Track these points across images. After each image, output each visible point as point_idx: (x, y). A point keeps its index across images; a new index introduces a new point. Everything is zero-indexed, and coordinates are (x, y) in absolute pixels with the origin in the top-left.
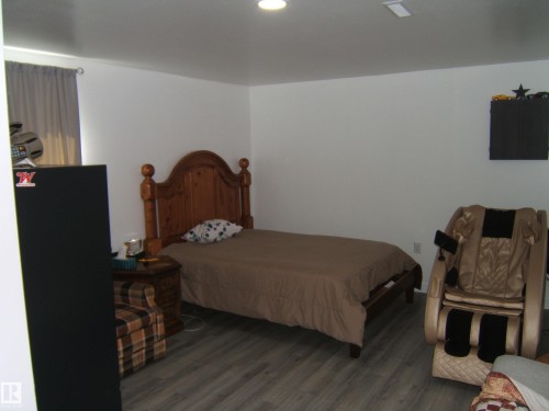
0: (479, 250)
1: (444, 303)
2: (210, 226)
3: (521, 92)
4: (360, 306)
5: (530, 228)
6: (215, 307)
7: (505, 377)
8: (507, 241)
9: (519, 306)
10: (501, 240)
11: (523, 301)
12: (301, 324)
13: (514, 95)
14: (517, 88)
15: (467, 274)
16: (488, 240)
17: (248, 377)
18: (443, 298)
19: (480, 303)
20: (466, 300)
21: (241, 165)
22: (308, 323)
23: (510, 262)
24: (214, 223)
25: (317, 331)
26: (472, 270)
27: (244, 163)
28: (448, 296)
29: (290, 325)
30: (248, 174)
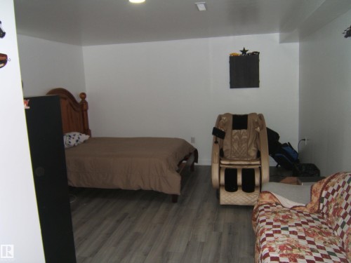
0: (232, 137)
1: (221, 166)
2: (70, 136)
3: (244, 51)
4: (176, 173)
5: (257, 123)
6: (84, 186)
7: (269, 193)
8: (245, 131)
9: (258, 162)
10: (242, 131)
11: (260, 160)
12: (142, 188)
13: (241, 53)
14: (242, 49)
15: (227, 150)
16: (236, 131)
17: (119, 221)
18: (220, 163)
19: (239, 163)
20: (232, 163)
21: (81, 97)
22: (146, 187)
23: (247, 142)
24: (72, 134)
25: (152, 191)
26: (230, 148)
27: (83, 96)
28: (223, 162)
29: (136, 189)
30: (86, 103)
